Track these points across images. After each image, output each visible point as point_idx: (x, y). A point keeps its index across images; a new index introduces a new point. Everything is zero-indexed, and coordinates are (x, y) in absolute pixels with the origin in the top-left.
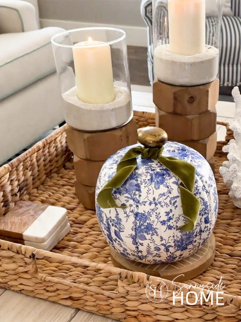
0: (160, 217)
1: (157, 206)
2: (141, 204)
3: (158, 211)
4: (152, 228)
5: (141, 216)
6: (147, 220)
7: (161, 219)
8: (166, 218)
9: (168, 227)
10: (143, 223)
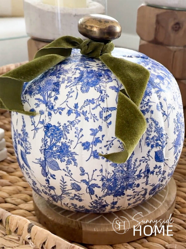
0: (83, 135)
1: (79, 118)
2: (56, 112)
3: (79, 126)
4: (68, 151)
5: (54, 130)
6: (62, 139)
7: (84, 140)
8: (90, 139)
9: (92, 154)
10: (56, 143)
